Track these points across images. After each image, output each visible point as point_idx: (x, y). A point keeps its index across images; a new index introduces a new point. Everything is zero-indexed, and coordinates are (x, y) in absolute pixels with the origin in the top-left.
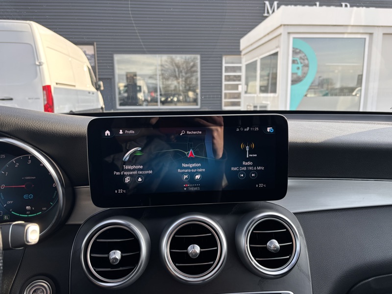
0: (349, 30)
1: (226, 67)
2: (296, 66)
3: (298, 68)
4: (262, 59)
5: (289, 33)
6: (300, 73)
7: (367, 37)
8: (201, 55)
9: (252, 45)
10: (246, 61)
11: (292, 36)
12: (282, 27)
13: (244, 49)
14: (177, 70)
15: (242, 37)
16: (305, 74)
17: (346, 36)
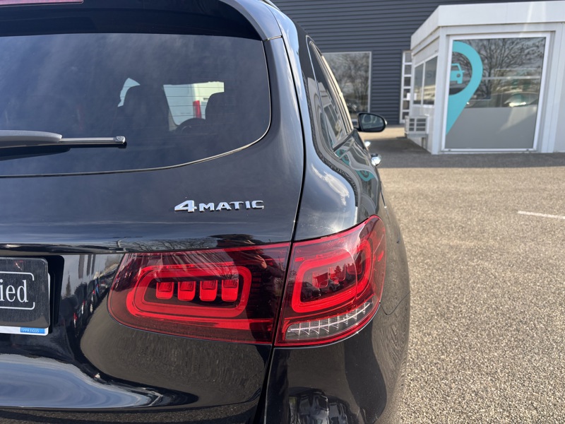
0: (525, 28)
1: (406, 66)
2: (456, 73)
3: (459, 76)
4: (427, 63)
5: (448, 36)
6: (460, 81)
7: (548, 36)
8: (373, 51)
9: (420, 44)
10: (416, 64)
11: (452, 39)
12: (441, 29)
13: (414, 49)
14: (352, 67)
15: (413, 33)
16: (466, 83)
17: (521, 36)
